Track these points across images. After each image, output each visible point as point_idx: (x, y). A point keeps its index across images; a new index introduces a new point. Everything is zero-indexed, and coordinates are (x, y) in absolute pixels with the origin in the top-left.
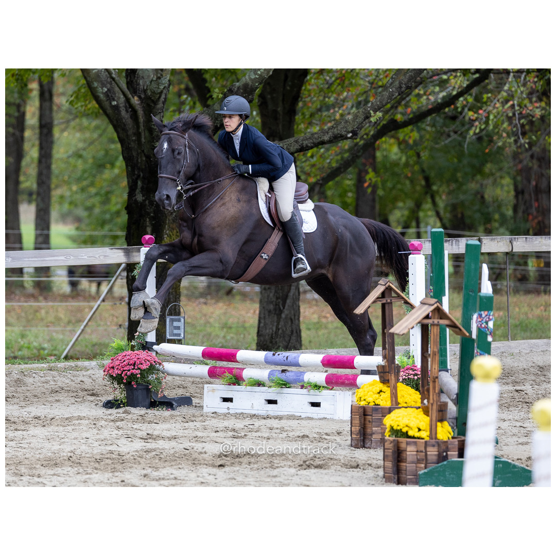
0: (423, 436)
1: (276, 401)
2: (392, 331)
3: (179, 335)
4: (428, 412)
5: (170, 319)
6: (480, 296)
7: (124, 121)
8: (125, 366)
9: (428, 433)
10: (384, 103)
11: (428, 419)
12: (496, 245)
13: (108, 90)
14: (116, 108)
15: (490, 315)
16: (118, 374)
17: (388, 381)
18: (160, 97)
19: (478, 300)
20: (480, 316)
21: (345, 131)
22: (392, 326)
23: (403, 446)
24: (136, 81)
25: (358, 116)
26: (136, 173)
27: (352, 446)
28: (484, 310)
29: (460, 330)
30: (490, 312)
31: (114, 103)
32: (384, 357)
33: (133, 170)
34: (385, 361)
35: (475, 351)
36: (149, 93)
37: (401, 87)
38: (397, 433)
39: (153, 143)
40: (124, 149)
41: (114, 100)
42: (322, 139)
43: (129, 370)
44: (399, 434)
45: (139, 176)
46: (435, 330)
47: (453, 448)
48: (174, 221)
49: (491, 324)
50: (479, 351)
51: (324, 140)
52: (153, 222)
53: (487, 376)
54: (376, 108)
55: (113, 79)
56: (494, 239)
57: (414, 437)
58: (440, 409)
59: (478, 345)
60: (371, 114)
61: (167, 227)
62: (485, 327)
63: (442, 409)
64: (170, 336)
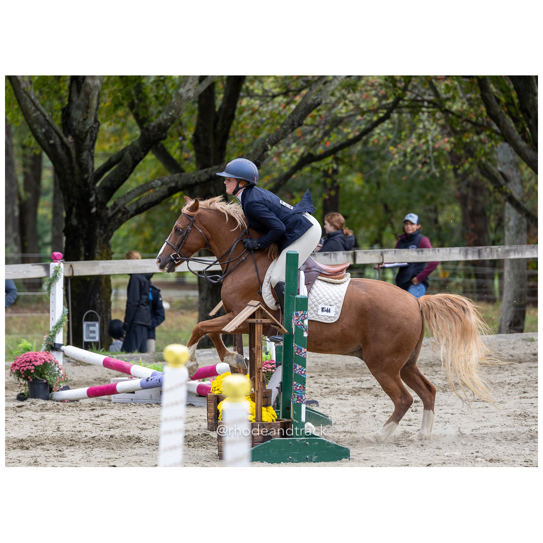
3: (95, 338)
4: (255, 398)
5: (87, 324)
6: (297, 298)
7: (60, 157)
8: (23, 363)
9: (255, 417)
11: (254, 404)
12: (369, 258)
13: (47, 131)
14: (53, 146)
15: (305, 314)
16: (18, 370)
18: (86, 136)
19: (295, 301)
24: (71, 123)
27: (208, 429)
28: (300, 310)
30: (305, 311)
31: (52, 142)
33: (69, 199)
35: (294, 346)
36: (77, 132)
37: (293, 124)
39: (82, 175)
41: (51, 139)
45: (74, 203)
48: (104, 241)
49: (306, 322)
50: (296, 345)
52: (86, 243)
53: (177, 362)
54: (272, 143)
55: (47, 121)
56: (367, 252)
58: (264, 396)
59: (295, 340)
60: (267, 147)
61: (98, 246)
62: (301, 325)
63: (267, 396)
64: (87, 339)
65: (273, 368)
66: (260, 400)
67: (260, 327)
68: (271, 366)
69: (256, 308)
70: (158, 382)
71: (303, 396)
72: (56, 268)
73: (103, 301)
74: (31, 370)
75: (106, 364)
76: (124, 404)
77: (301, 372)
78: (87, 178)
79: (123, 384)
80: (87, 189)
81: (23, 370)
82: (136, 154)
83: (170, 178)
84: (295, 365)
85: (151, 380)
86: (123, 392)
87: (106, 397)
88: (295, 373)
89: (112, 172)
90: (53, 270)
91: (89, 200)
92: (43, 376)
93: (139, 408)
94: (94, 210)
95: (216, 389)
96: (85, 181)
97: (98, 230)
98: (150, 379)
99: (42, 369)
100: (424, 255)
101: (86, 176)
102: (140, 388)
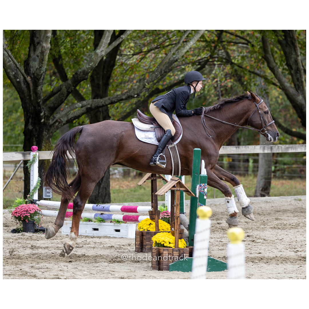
0: (171, 246)
1: (98, 229)
2: (156, 194)
3: (50, 196)
4: (174, 234)
5: (45, 188)
6: (200, 176)
7: (23, 89)
8: (22, 212)
9: (174, 245)
10: (153, 80)
11: (174, 237)
13: (15, 73)
14: (19, 82)
15: (205, 186)
16: (19, 216)
17: (154, 218)
18: (41, 77)
19: (200, 178)
20: (201, 186)
22: (157, 191)
23: (161, 251)
24: (29, 69)
25: (140, 86)
26: (29, 115)
27: (136, 251)
28: (203, 183)
29: (191, 193)
30: (205, 184)
31: (18, 80)
32: (152, 207)
33: (27, 114)
35: (198, 204)
36: (36, 75)
37: (161, 72)
38: (158, 245)
39: (37, 100)
40: (23, 103)
41: (18, 78)
43: (24, 214)
44: (160, 245)
46: (178, 193)
47: (187, 252)
48: (47, 139)
49: (206, 190)
51: (123, 98)
52: (37, 140)
54: (149, 82)
55: (18, 68)
57: (167, 247)
58: (180, 233)
59: (199, 201)
60: (146, 85)
61: (44, 142)
62: (203, 192)
64: (45, 197)
66: (177, 235)
72: (34, 155)
80: (40, 108)
82: (69, 88)
83: (87, 102)
91: (40, 114)
94: (43, 120)
95: (141, 228)
96: (38, 103)
100: (240, 150)
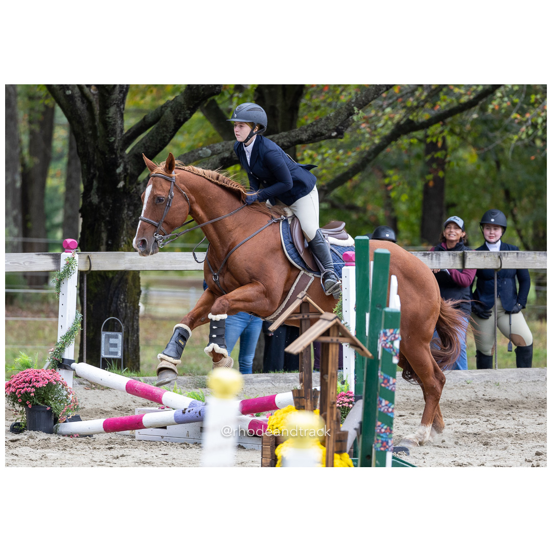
3: (116, 353)
4: (325, 443)
5: (106, 335)
7: (79, 112)
8: (20, 383)
12: (482, 260)
14: (71, 97)
15: (396, 334)
17: (304, 406)
19: (383, 316)
21: (326, 129)
25: (340, 113)
26: (92, 171)
28: (390, 328)
29: (362, 349)
30: (396, 330)
31: (69, 93)
32: (301, 381)
33: (89, 169)
34: (301, 384)
35: (379, 374)
39: (107, 138)
40: (79, 144)
41: (68, 89)
42: (300, 137)
45: (95, 175)
49: (397, 344)
50: (382, 374)
51: (303, 139)
52: (109, 227)
54: (360, 104)
56: (481, 253)
58: (338, 439)
59: (382, 367)
60: (354, 111)
61: (124, 232)
62: (390, 347)
63: (341, 439)
64: (105, 355)
65: (350, 403)
66: (331, 444)
67: (336, 348)
68: (348, 400)
69: (331, 324)
70: (198, 415)
71: (390, 441)
72: (69, 259)
73: (128, 305)
74: (31, 393)
75: (130, 389)
76: (151, 443)
77: (388, 410)
78: (114, 142)
79: (152, 416)
80: (114, 156)
81: (20, 393)
82: (179, 112)
83: (223, 146)
84: (379, 400)
85: (189, 411)
86: (151, 427)
87: (128, 432)
88: (380, 412)
89: (147, 135)
90: (65, 262)
91: (115, 171)
92: (46, 401)
93: (171, 448)
94: (121, 184)
95: (274, 427)
96: (110, 146)
97: (125, 212)
98: (187, 411)
99: (45, 392)
101: (113, 139)
102: (174, 421)
